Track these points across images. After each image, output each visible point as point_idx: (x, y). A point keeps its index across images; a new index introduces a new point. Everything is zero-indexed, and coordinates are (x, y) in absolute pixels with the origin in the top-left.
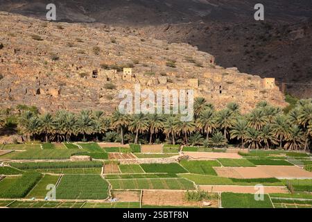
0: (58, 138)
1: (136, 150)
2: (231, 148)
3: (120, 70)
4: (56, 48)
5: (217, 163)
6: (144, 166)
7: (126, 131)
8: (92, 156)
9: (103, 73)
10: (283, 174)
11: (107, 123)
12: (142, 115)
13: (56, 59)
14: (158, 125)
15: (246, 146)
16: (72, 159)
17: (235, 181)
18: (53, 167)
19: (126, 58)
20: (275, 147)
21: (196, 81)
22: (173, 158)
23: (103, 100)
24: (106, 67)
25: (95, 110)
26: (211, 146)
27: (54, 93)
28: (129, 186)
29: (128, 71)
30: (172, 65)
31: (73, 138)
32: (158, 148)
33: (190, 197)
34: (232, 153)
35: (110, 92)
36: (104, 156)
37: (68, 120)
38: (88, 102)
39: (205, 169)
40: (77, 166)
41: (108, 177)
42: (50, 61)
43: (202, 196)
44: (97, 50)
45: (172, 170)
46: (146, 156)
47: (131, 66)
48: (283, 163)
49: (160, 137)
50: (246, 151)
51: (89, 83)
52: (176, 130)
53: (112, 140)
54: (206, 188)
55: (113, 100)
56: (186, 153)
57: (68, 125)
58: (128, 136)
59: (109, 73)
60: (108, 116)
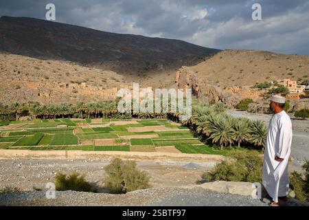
0: (50, 117)
1: (89, 122)
2: (134, 119)
3: (79, 83)
4: (47, 73)
5: (127, 126)
6: (94, 129)
7: (84, 113)
8: (68, 125)
9: (71, 85)
10: (157, 129)
11: (74, 109)
12: (91, 105)
13: (47, 78)
14: (99, 109)
15: (140, 118)
16: (58, 127)
17: (136, 133)
18: (49, 131)
19: (82, 78)
20: (153, 118)
21: (116, 88)
22: (107, 125)
23: (71, 98)
24: (73, 82)
25: (68, 103)
26: (124, 118)
27: (47, 95)
28: (87, 138)
29: (83, 84)
30: (105, 81)
31: (57, 117)
32: (100, 120)
33: (117, 141)
34: (134, 121)
35: (75, 94)
36: (74, 125)
37: (55, 108)
38: (65, 99)
39: (123, 129)
40: (62, 130)
41: (77, 134)
42: (44, 79)
43: (122, 141)
44: (68, 74)
45: (107, 130)
46: (94, 124)
47: (85, 82)
48: (156, 124)
49: (100, 115)
50: (140, 120)
51: (64, 90)
52: (108, 111)
53: (77, 118)
54: (124, 137)
55: (77, 98)
56: (113, 122)
57: (55, 111)
58: (85, 115)
59: (74, 85)
60: (75, 106)
